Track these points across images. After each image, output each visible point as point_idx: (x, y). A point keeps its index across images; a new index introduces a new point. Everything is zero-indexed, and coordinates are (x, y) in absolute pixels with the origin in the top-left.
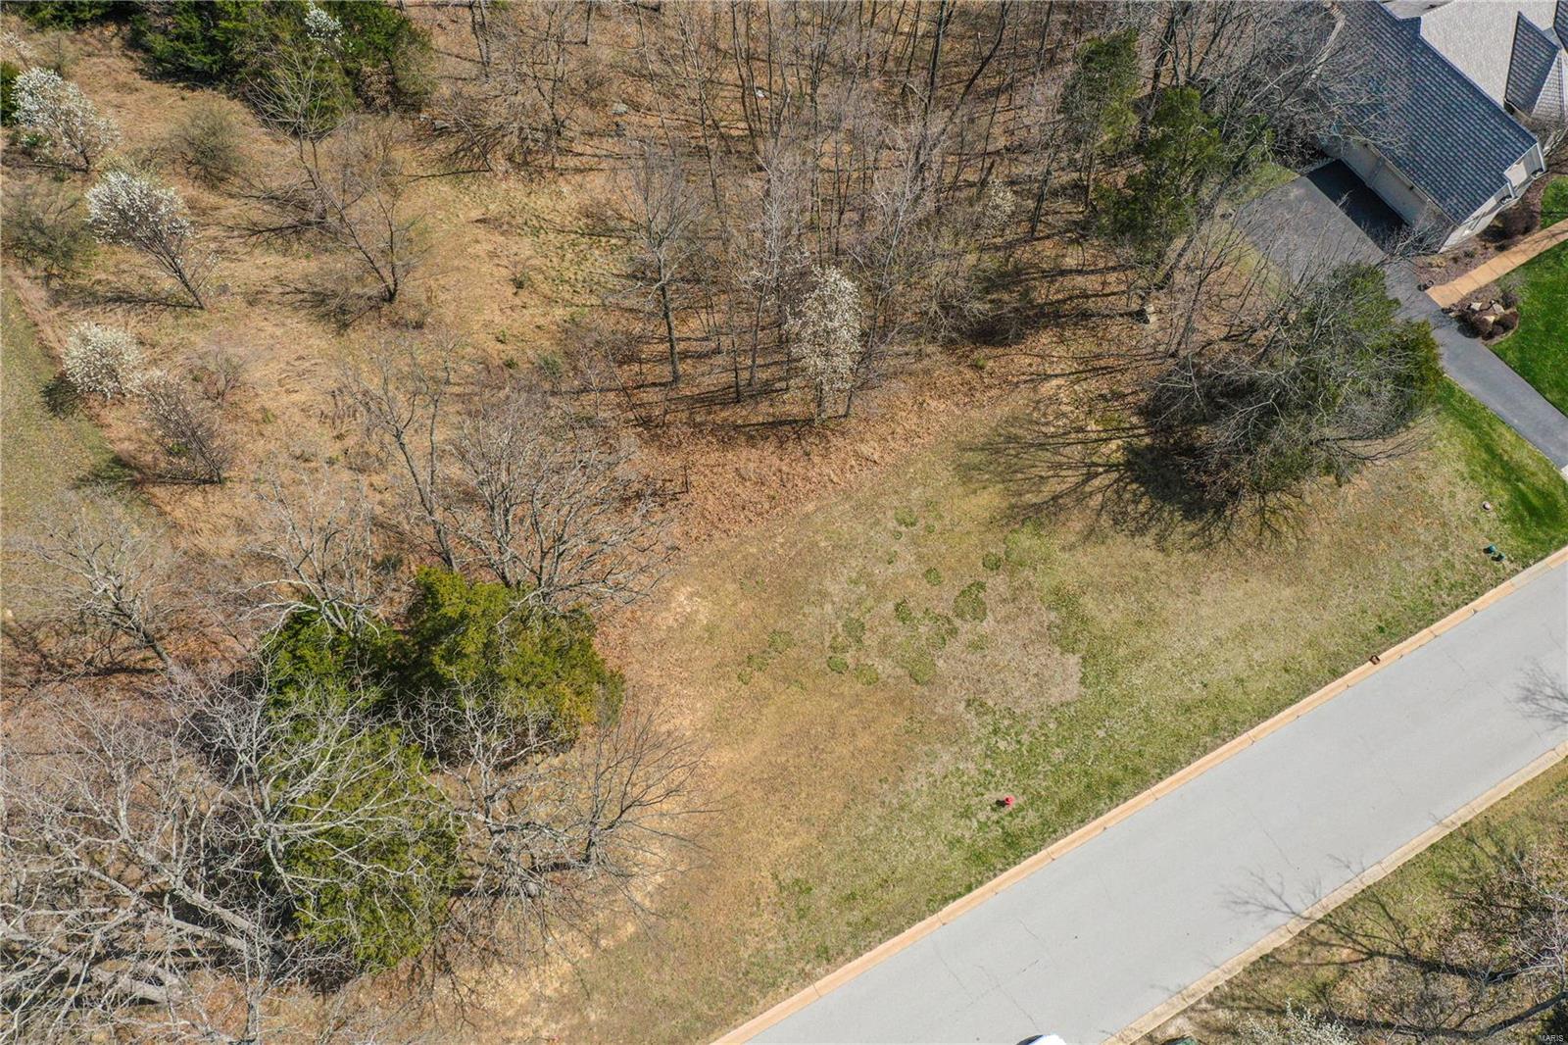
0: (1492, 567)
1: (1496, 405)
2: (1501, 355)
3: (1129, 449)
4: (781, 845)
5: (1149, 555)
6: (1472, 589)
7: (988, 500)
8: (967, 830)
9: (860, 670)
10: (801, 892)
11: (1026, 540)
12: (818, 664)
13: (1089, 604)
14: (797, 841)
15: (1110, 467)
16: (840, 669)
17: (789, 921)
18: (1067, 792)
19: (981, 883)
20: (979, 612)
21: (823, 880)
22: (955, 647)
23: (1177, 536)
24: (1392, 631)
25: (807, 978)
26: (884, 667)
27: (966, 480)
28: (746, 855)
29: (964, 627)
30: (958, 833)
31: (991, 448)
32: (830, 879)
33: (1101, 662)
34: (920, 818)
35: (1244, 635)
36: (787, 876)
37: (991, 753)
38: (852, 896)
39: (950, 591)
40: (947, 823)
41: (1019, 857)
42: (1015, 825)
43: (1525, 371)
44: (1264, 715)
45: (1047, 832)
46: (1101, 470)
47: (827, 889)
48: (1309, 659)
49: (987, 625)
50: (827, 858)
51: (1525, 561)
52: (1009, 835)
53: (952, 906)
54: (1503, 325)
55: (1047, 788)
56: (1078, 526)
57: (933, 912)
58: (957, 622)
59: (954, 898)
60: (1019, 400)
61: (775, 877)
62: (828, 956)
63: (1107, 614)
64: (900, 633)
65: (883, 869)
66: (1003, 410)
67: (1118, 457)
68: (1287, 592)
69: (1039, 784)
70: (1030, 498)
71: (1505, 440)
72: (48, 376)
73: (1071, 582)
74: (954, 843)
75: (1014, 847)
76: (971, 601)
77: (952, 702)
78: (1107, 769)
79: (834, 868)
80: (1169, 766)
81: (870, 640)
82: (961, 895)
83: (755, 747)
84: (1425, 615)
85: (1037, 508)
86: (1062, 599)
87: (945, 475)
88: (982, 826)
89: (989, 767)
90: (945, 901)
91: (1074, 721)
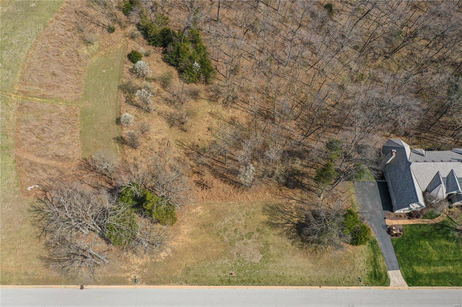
0: (358, 282)
1: (383, 251)
2: (392, 241)
3: (299, 221)
4: (190, 260)
5: (289, 244)
6: (350, 284)
7: (265, 218)
8: (222, 275)
9: (221, 237)
10: (189, 270)
11: (267, 229)
12: (215, 232)
13: (271, 247)
14: (193, 261)
15: (293, 223)
16: (218, 235)
17: (184, 273)
18: (244, 279)
19: (219, 285)
20: (250, 238)
21: (193, 270)
22: (241, 242)
23: (297, 243)
24: (327, 283)
25: (181, 284)
26: (226, 239)
27: (263, 212)
28: (183, 259)
29: (245, 239)
30: (221, 275)
31: (272, 208)
32: (194, 270)
33: (266, 258)
34: (216, 269)
35: (298, 268)
36: (188, 266)
37: (235, 264)
38: (197, 275)
39: (247, 231)
40: (220, 273)
41: (229, 285)
42: (232, 279)
43: (395, 247)
44: (291, 285)
45: (237, 283)
46: (291, 223)
47: (193, 272)
48: (307, 279)
49: (250, 241)
50: (196, 266)
51: (366, 284)
52: (229, 280)
53: (212, 286)
54: (396, 235)
55: (242, 276)
56: (279, 231)
57: (208, 286)
58: (244, 238)
59: (213, 285)
60: (284, 201)
61: (186, 265)
62: (187, 283)
63: (273, 251)
64: (233, 234)
65: (204, 274)
66: (280, 201)
67: (296, 222)
68: (311, 265)
69: (241, 274)
70: (273, 222)
71: (380, 258)
72: (118, 117)
73: (270, 241)
74: (219, 276)
75: (229, 283)
76: (249, 236)
77: (234, 251)
78: (255, 278)
79: (196, 269)
80: (267, 284)
81: (227, 233)
82: (215, 285)
83: (196, 241)
84: (337, 284)
85: (273, 224)
86: (267, 244)
87: (260, 209)
88: (226, 276)
89: (233, 266)
90: (212, 285)
91: (254, 267)
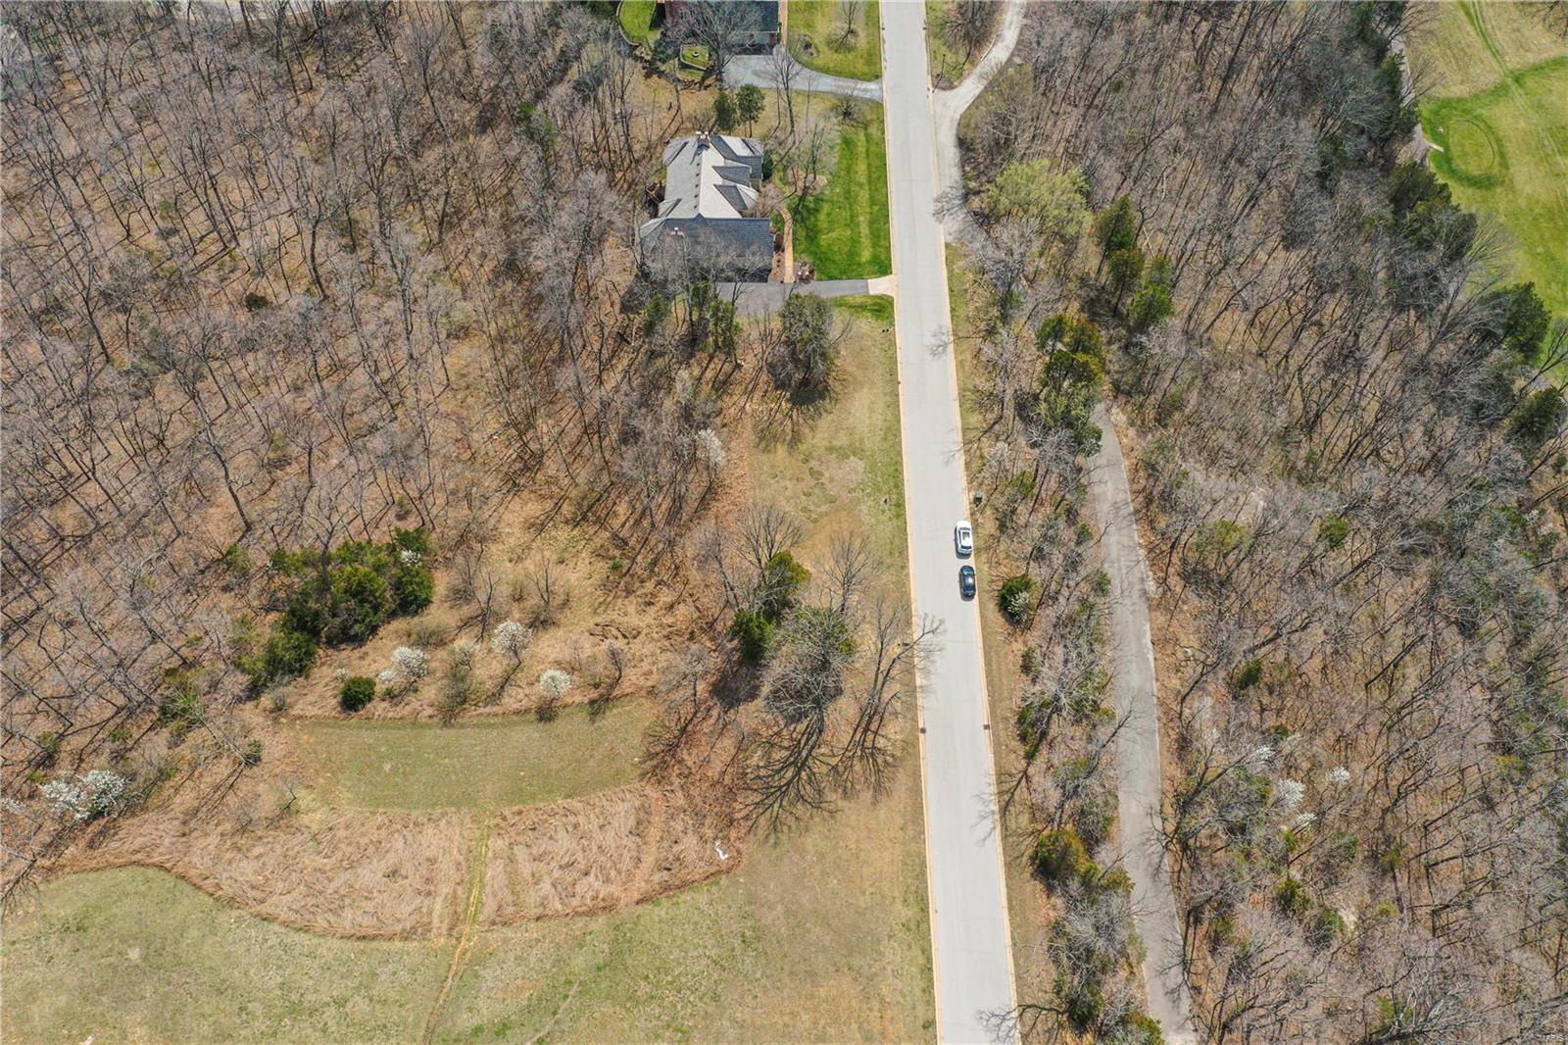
0: (888, 333)
1: (838, 294)
2: (820, 280)
3: (788, 400)
5: (830, 417)
6: (892, 343)
7: (781, 450)
8: (888, 514)
9: (821, 515)
11: (802, 447)
12: (811, 525)
13: (835, 443)
15: (791, 409)
16: (816, 521)
17: (888, 571)
18: (892, 482)
19: (906, 519)
20: (821, 474)
22: (829, 486)
23: (828, 407)
24: (893, 373)
25: (908, 575)
26: (824, 508)
27: (769, 451)
29: (823, 480)
30: (888, 517)
31: (761, 439)
33: (857, 451)
34: (878, 523)
35: (872, 410)
37: (869, 495)
38: (891, 552)
39: (807, 477)
40: (883, 518)
41: (904, 506)
42: (894, 502)
43: (831, 278)
44: (899, 421)
45: (901, 495)
46: (790, 412)
48: (888, 398)
49: (827, 474)
51: (892, 324)
52: (896, 505)
53: (908, 530)
54: (811, 272)
55: (888, 487)
56: (807, 431)
57: (907, 535)
58: (820, 481)
59: (906, 528)
60: (748, 422)
62: (904, 567)
63: (842, 440)
64: (814, 498)
65: (887, 541)
66: (749, 426)
67: (789, 405)
68: (865, 390)
69: (885, 488)
70: (788, 438)
71: (851, 300)
72: (532, 717)
73: (825, 443)
74: (890, 519)
75: (900, 505)
76: (816, 474)
77: (845, 496)
78: (891, 469)
80: (899, 453)
81: (812, 508)
82: (906, 526)
84: (893, 360)
85: (793, 438)
86: (830, 449)
87: (764, 457)
88: (890, 510)
89: (873, 498)
90: (906, 530)
91: (872, 469)
